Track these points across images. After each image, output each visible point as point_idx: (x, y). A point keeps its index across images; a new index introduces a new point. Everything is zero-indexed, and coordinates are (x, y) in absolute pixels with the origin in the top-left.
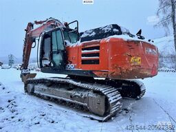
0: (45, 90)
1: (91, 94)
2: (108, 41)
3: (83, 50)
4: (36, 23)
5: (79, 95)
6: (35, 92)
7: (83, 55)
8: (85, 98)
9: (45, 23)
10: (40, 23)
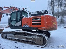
0: (13, 36)
1: (37, 37)
2: (44, 16)
3: (33, 19)
4: (5, 7)
5: (31, 37)
6: (7, 37)
7: (33, 21)
8: (34, 38)
9: (9, 8)
10: (7, 7)
